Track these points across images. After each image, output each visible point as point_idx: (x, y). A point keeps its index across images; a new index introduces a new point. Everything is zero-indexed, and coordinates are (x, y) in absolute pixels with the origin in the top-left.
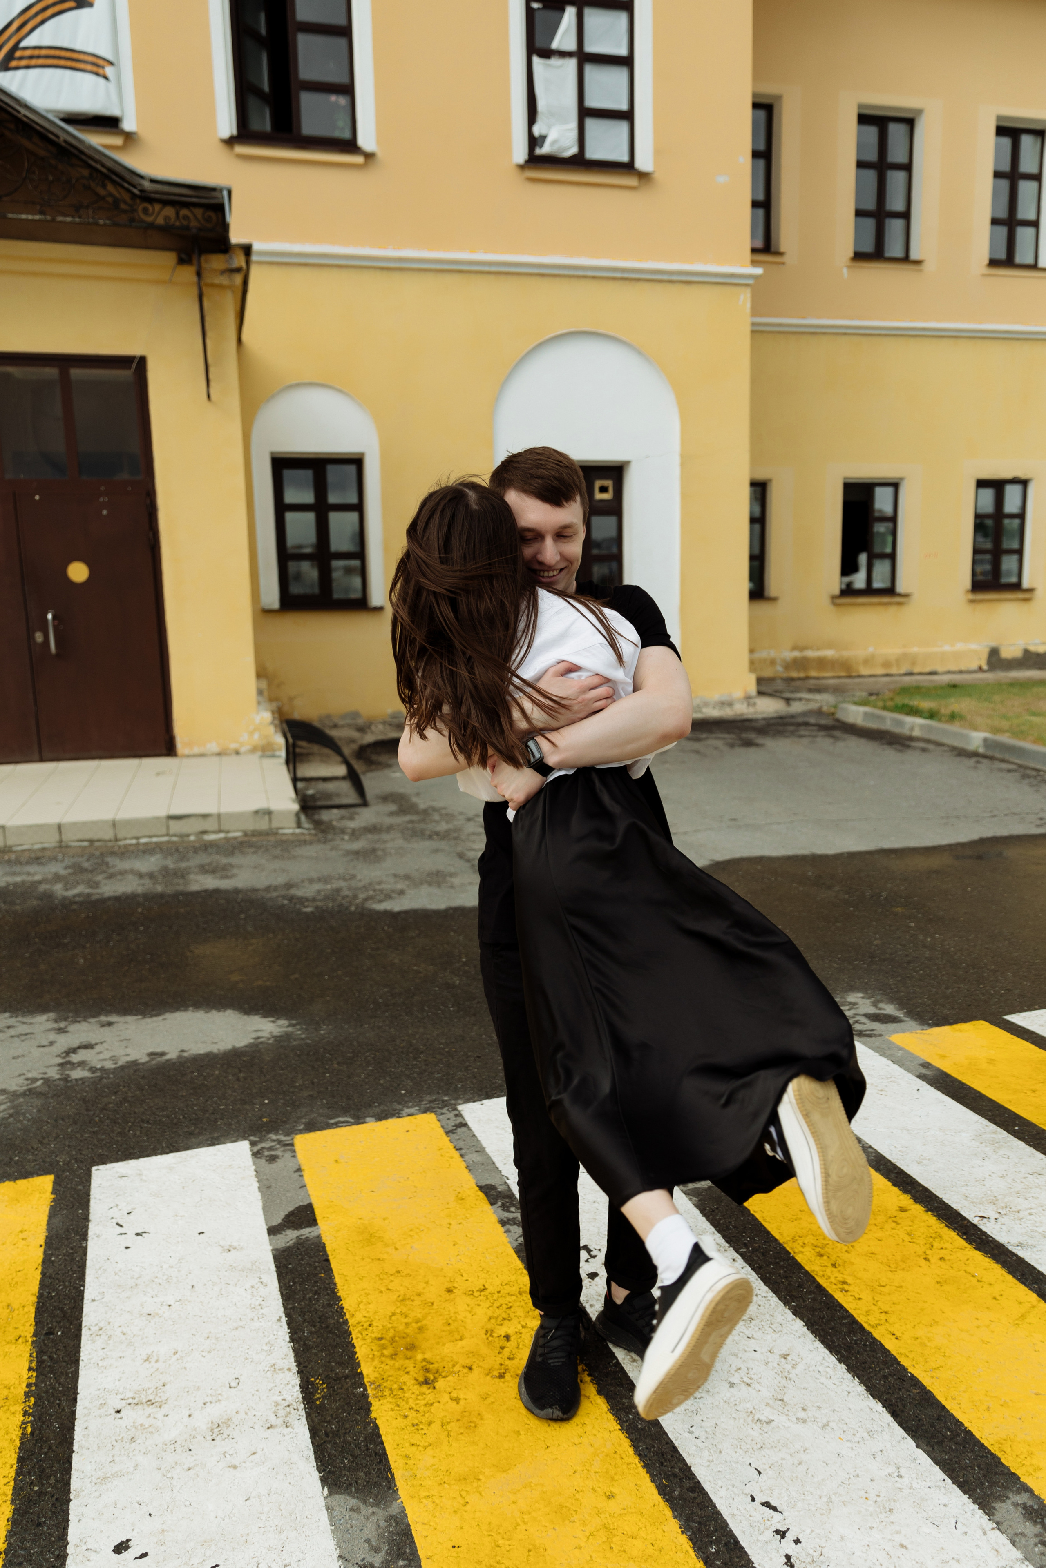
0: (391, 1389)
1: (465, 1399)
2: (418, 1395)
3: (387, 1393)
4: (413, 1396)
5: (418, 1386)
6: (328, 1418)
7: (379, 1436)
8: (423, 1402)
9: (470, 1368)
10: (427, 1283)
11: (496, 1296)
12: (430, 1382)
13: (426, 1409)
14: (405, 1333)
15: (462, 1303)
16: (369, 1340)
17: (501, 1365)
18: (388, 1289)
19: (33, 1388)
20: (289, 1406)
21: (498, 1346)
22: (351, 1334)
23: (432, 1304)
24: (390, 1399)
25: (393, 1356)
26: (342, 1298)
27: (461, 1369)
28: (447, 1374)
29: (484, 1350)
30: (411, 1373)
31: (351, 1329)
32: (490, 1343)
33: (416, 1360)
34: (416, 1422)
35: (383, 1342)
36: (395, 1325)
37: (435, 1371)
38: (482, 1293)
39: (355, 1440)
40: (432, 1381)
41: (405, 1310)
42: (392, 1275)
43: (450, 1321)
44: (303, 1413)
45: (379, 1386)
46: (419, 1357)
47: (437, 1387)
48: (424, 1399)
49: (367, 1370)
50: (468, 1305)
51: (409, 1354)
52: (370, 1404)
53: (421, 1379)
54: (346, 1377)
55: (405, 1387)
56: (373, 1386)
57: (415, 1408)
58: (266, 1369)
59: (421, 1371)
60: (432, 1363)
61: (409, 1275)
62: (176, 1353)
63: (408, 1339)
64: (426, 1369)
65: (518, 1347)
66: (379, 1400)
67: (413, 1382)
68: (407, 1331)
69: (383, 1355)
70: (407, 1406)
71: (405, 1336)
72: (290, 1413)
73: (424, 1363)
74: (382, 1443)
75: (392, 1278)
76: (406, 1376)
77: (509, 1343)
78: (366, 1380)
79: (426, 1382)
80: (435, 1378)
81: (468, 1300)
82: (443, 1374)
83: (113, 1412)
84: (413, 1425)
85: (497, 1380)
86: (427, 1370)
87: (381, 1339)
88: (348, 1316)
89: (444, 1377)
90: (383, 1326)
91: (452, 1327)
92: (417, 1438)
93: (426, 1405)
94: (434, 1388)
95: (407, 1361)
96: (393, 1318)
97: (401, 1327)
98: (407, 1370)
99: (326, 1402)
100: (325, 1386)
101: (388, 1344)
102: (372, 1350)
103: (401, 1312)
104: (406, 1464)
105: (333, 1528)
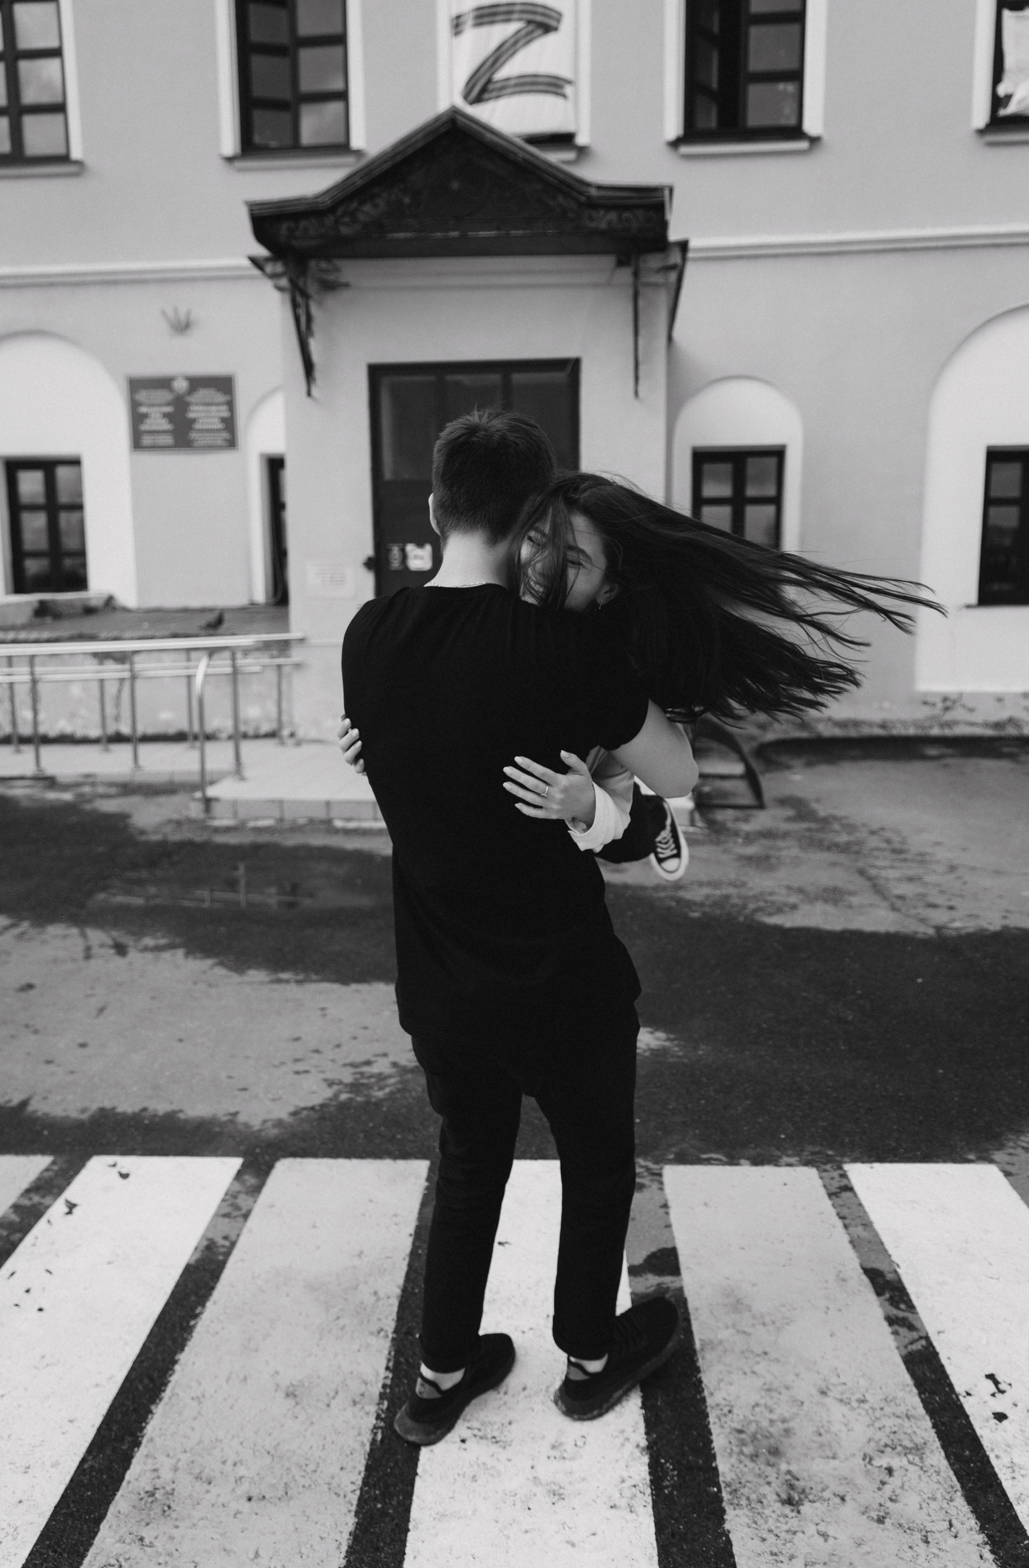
0: (748, 1499)
1: (835, 1538)
2: (779, 1516)
3: (744, 1502)
4: (773, 1515)
5: (778, 1505)
6: (677, 1515)
7: (732, 1556)
8: (785, 1527)
9: (843, 1499)
10: (797, 1375)
11: (878, 1413)
12: (795, 1503)
13: (789, 1537)
14: (768, 1432)
15: (837, 1411)
16: (728, 1430)
17: (881, 1505)
18: (753, 1372)
19: (388, 1391)
20: (635, 1486)
21: (878, 1479)
22: (707, 1416)
23: (802, 1403)
24: (746, 1511)
25: (754, 1457)
26: (702, 1369)
27: (832, 1496)
28: (815, 1499)
29: (861, 1480)
30: (773, 1485)
31: (709, 1410)
32: (868, 1472)
33: (779, 1470)
34: (775, 1550)
35: (743, 1436)
36: (757, 1418)
37: (800, 1490)
38: (862, 1405)
39: (704, 1552)
40: (797, 1502)
41: (770, 1403)
42: (758, 1355)
43: (822, 1431)
44: (649, 1499)
45: (736, 1491)
46: (784, 1467)
47: (802, 1512)
48: (786, 1523)
49: (724, 1465)
50: (844, 1416)
51: (772, 1460)
52: (724, 1511)
53: (784, 1496)
54: (700, 1469)
55: (764, 1501)
56: (728, 1489)
57: (775, 1532)
58: (615, 1434)
59: (785, 1486)
60: (798, 1480)
61: (777, 1360)
62: (524, 1389)
63: (772, 1441)
64: (791, 1485)
65: (902, 1487)
66: (735, 1509)
67: (775, 1497)
68: (772, 1430)
69: (741, 1453)
70: (766, 1527)
71: (768, 1435)
72: (635, 1496)
73: (789, 1477)
75: (758, 1359)
76: (767, 1486)
77: (892, 1479)
78: (721, 1479)
79: (789, 1501)
80: (800, 1499)
81: (845, 1409)
82: (811, 1497)
83: (458, 1440)
84: (773, 1554)
85: (876, 1525)
86: (792, 1487)
87: (740, 1432)
88: (706, 1393)
89: (810, 1501)
90: (744, 1416)
91: (825, 1439)
93: (787, 1531)
94: (799, 1512)
95: (769, 1468)
96: (757, 1409)
97: (765, 1424)
98: (769, 1479)
99: (675, 1493)
100: (675, 1473)
101: (748, 1440)
102: (730, 1443)
103: (766, 1404)
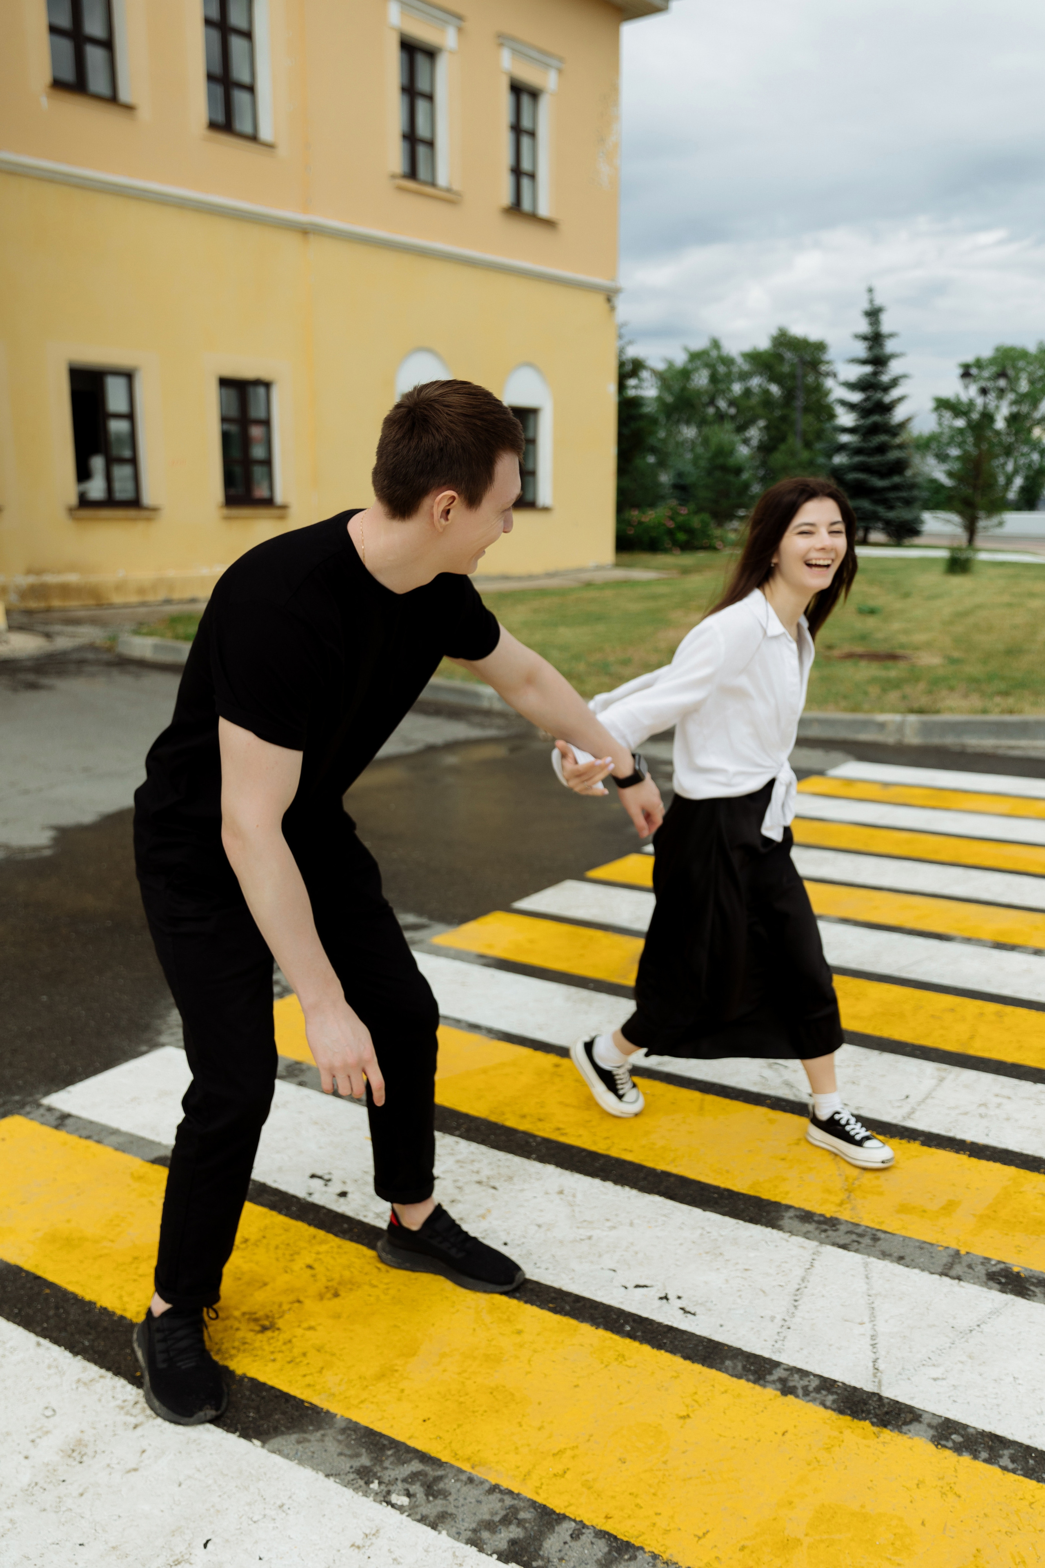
0: (235, 1347)
2: (269, 1341)
3: (234, 1352)
4: (263, 1343)
5: (259, 1336)
7: (264, 1384)
8: (279, 1344)
9: (299, 1302)
13: (289, 1346)
17: (327, 1288)
20: (136, 1403)
21: (309, 1276)
24: (241, 1355)
28: (281, 1314)
30: (242, 1328)
32: (297, 1277)
33: (236, 1317)
34: (288, 1359)
37: (264, 1318)
40: (270, 1325)
43: (238, 1276)
46: (237, 1313)
47: (282, 1327)
48: (278, 1340)
53: (258, 1328)
55: (246, 1341)
57: (277, 1350)
58: (74, 1387)
59: (251, 1323)
60: (257, 1314)
64: (254, 1319)
65: (328, 1270)
67: (252, 1333)
70: (267, 1352)
73: (247, 1316)
74: (272, 1388)
77: (316, 1270)
79: (265, 1328)
80: (271, 1322)
82: (276, 1316)
84: (289, 1362)
85: (336, 1299)
89: (278, 1319)
91: (246, 1279)
92: (303, 1369)
93: (284, 1344)
94: (279, 1329)
104: (315, 1390)
105: (296, 1461)
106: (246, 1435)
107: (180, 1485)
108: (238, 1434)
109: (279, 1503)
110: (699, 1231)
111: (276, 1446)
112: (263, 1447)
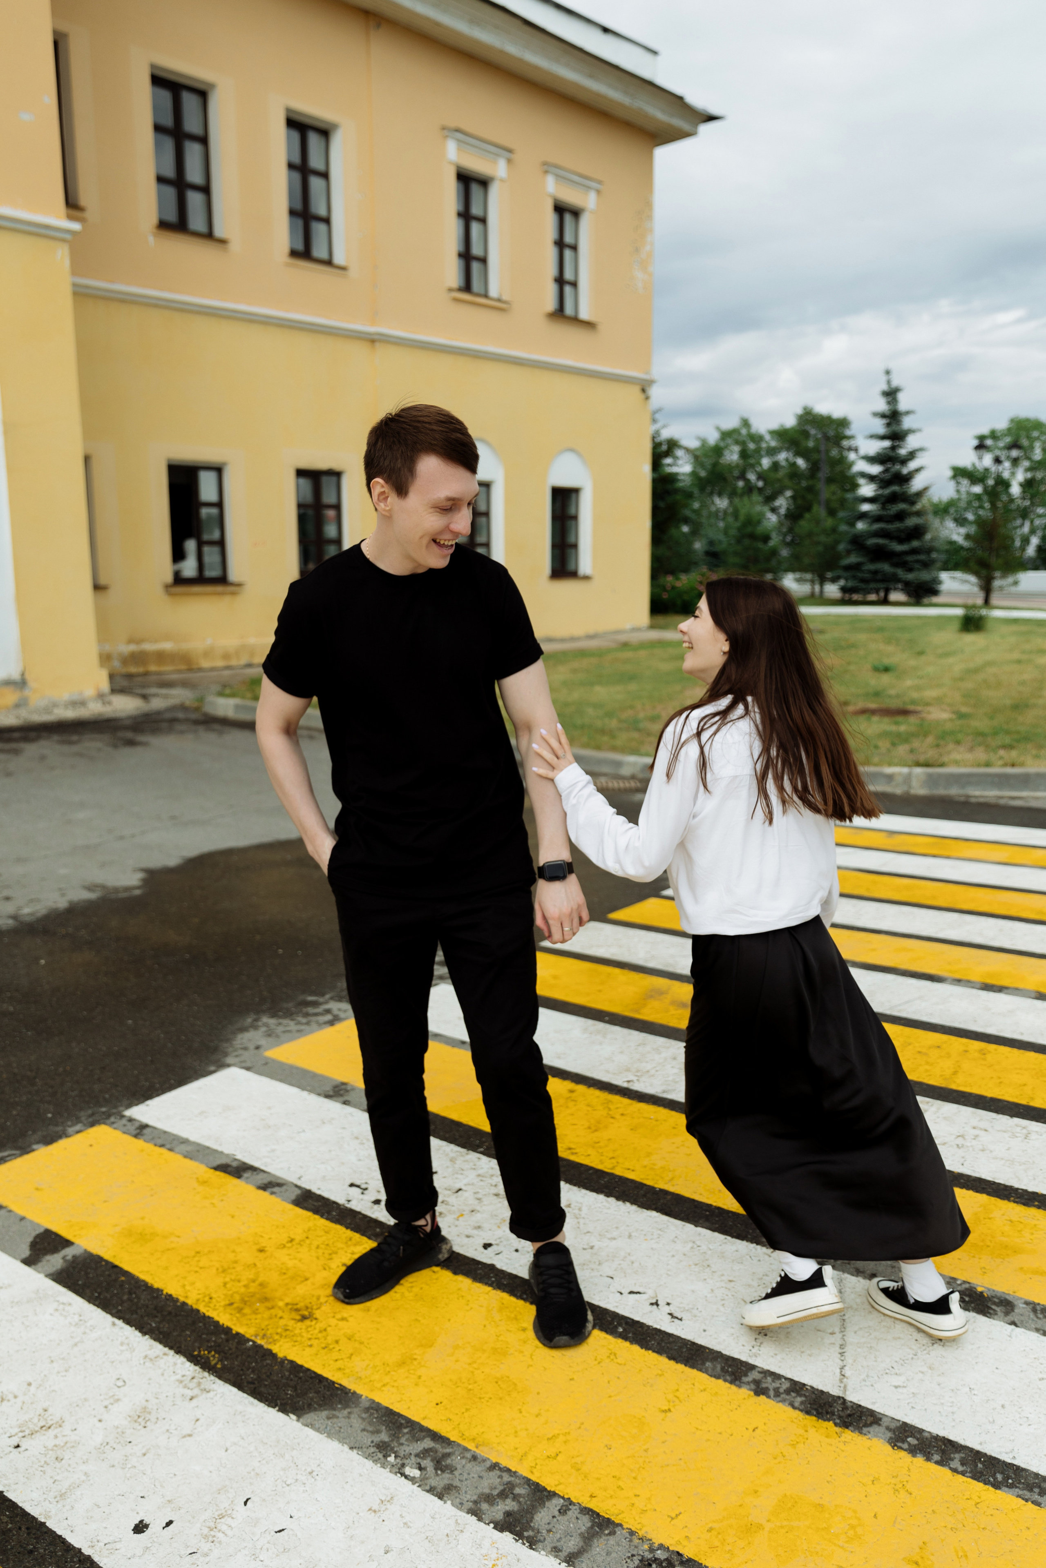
0: (277, 1334)
1: (351, 1317)
2: (307, 1328)
3: (276, 1337)
4: (303, 1331)
5: (299, 1324)
6: (241, 1373)
7: (302, 1366)
8: (316, 1331)
10: (233, 1252)
11: (308, 1241)
12: (308, 1316)
13: (324, 1334)
14: (250, 1293)
15: (282, 1256)
16: (221, 1309)
18: (201, 1268)
20: (193, 1378)
22: (198, 1311)
23: (255, 1264)
24: (283, 1340)
25: (255, 1312)
26: (162, 1288)
28: (318, 1306)
30: (285, 1317)
31: (193, 1308)
33: (279, 1307)
34: (323, 1345)
35: (235, 1305)
36: (235, 1290)
37: (303, 1309)
38: (293, 1243)
39: (282, 1377)
41: (233, 1277)
42: (193, 1257)
43: (284, 1271)
44: (212, 1377)
45: (264, 1335)
46: (281, 1304)
47: (318, 1317)
48: (315, 1329)
49: (241, 1329)
50: (288, 1255)
51: (268, 1305)
52: (269, 1350)
53: (298, 1317)
54: (227, 1340)
55: (288, 1328)
56: (259, 1338)
57: (313, 1337)
58: (142, 1362)
59: (292, 1313)
60: (297, 1304)
61: (211, 1252)
62: (30, 1384)
63: (257, 1296)
64: (295, 1310)
66: (275, 1344)
67: (293, 1322)
68: (250, 1290)
69: (245, 1314)
70: (305, 1339)
72: (200, 1382)
73: (290, 1307)
74: (308, 1370)
75: (196, 1259)
76: (282, 1320)
78: (248, 1336)
79: (304, 1318)
80: (310, 1313)
81: (285, 1251)
82: (315, 1307)
83: (12, 1448)
84: (323, 1349)
86: (297, 1310)
87: (231, 1304)
88: (179, 1301)
89: (313, 1312)
90: (224, 1295)
91: (290, 1274)
92: (335, 1355)
93: (320, 1332)
94: (316, 1319)
95: (272, 1311)
96: (227, 1286)
97: (243, 1290)
98: (279, 1316)
99: (226, 1363)
100: (213, 1353)
101: (242, 1305)
102: (231, 1314)
103: (231, 1280)
104: (344, 1374)
105: (326, 1435)
106: (284, 1410)
107: (226, 1451)
108: (277, 1408)
109: (309, 1470)
110: (691, 1245)
111: (309, 1421)
112: (298, 1420)
